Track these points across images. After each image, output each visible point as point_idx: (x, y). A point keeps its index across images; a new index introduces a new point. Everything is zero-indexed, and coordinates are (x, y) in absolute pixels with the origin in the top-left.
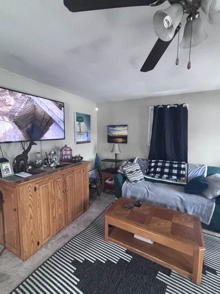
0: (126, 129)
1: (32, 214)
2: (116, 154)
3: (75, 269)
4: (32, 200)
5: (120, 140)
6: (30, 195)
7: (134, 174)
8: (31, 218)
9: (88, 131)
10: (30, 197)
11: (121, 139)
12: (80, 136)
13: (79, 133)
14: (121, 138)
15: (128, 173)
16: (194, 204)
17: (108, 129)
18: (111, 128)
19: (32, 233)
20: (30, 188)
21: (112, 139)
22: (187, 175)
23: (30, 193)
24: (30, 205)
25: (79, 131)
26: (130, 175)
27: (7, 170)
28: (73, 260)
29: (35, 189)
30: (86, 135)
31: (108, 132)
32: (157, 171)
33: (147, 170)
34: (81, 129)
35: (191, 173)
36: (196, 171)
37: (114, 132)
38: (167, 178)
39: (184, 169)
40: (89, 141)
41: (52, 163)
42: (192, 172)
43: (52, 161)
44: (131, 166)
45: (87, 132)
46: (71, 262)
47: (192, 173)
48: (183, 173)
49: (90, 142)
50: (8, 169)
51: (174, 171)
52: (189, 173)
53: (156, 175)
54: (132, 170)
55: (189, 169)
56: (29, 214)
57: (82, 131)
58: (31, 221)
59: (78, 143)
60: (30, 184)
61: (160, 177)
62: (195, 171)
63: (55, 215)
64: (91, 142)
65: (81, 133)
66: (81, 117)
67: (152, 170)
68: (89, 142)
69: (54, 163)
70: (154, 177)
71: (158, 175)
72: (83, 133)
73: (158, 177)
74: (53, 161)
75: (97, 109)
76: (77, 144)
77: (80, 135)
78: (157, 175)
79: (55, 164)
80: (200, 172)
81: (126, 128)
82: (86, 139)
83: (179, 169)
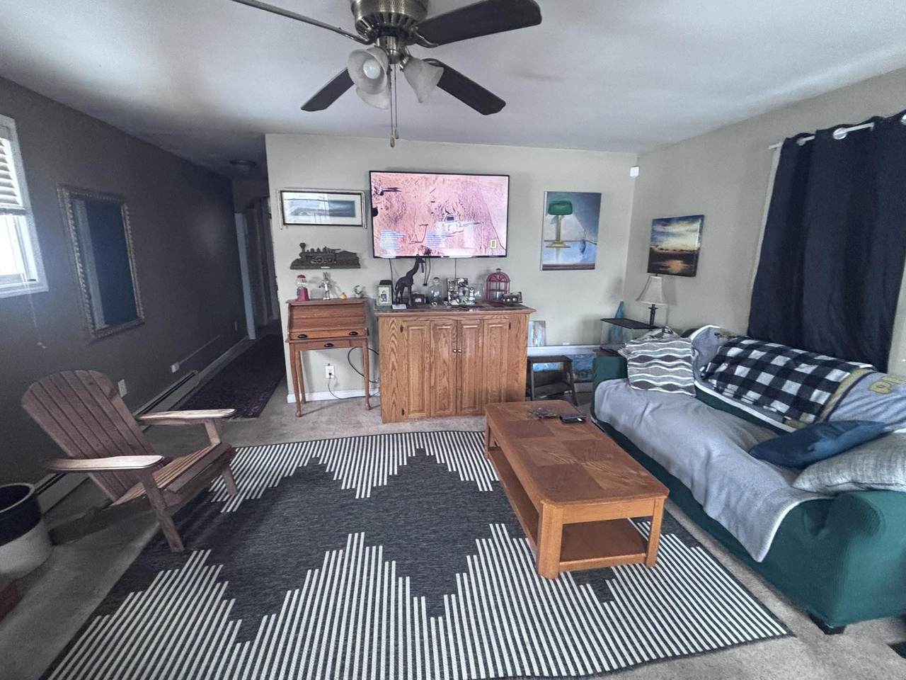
0: (696, 231)
1: (395, 364)
2: (653, 309)
3: (414, 455)
4: (396, 342)
5: (677, 265)
6: (393, 334)
7: (651, 364)
8: (394, 368)
9: (587, 239)
10: (393, 338)
11: (679, 262)
12: (558, 250)
13: (555, 243)
14: (678, 259)
15: (634, 360)
16: (731, 480)
17: (653, 231)
18: (659, 228)
19: (394, 391)
20: (393, 325)
21: (658, 262)
22: (831, 408)
23: (394, 331)
24: (393, 350)
25: (554, 238)
26: (636, 366)
27: (383, 297)
28: (422, 447)
29: (402, 329)
30: (577, 247)
31: (653, 239)
32: (736, 374)
33: (706, 366)
34: (563, 232)
35: (850, 407)
36: (878, 406)
37: (665, 238)
38: (756, 404)
39: (832, 387)
40: (591, 265)
41: (455, 299)
42: (857, 403)
43: (455, 295)
44: (654, 344)
45: (584, 242)
46: (418, 447)
47: (858, 407)
48: (818, 397)
49: (594, 269)
50: (385, 295)
51: (790, 387)
52: (843, 406)
53: (729, 386)
54: (652, 353)
55: (854, 389)
56: (391, 362)
57: (562, 238)
58: (394, 374)
59: (547, 268)
60: (394, 318)
61: (737, 396)
62: (874, 404)
63: (435, 384)
64: (596, 267)
65: (561, 243)
66: (563, 203)
67: (723, 367)
68: (592, 267)
69: (458, 301)
70: (721, 392)
71: (733, 386)
72: (567, 244)
73: (732, 396)
74: (458, 297)
75: (635, 172)
76: (543, 270)
77: (555, 249)
78: (732, 388)
79: (460, 301)
80: (891, 412)
81: (697, 226)
82: (577, 260)
83: (812, 382)
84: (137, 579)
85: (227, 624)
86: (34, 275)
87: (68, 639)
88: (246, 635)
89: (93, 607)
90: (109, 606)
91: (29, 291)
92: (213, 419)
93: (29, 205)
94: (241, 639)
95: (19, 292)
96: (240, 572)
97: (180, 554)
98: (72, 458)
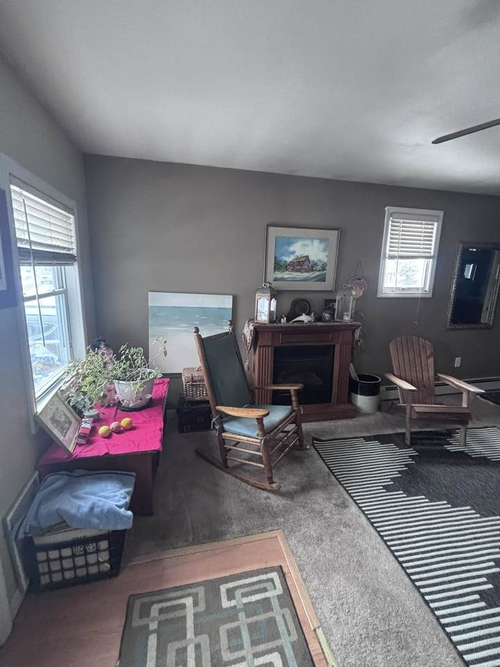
84: (383, 439)
85: (388, 478)
86: (427, 289)
87: (350, 436)
88: (388, 488)
89: (364, 435)
90: (367, 439)
91: (420, 296)
92: (469, 391)
93: (436, 254)
94: (385, 487)
95: (416, 296)
96: (417, 471)
97: (406, 445)
98: (395, 376)
